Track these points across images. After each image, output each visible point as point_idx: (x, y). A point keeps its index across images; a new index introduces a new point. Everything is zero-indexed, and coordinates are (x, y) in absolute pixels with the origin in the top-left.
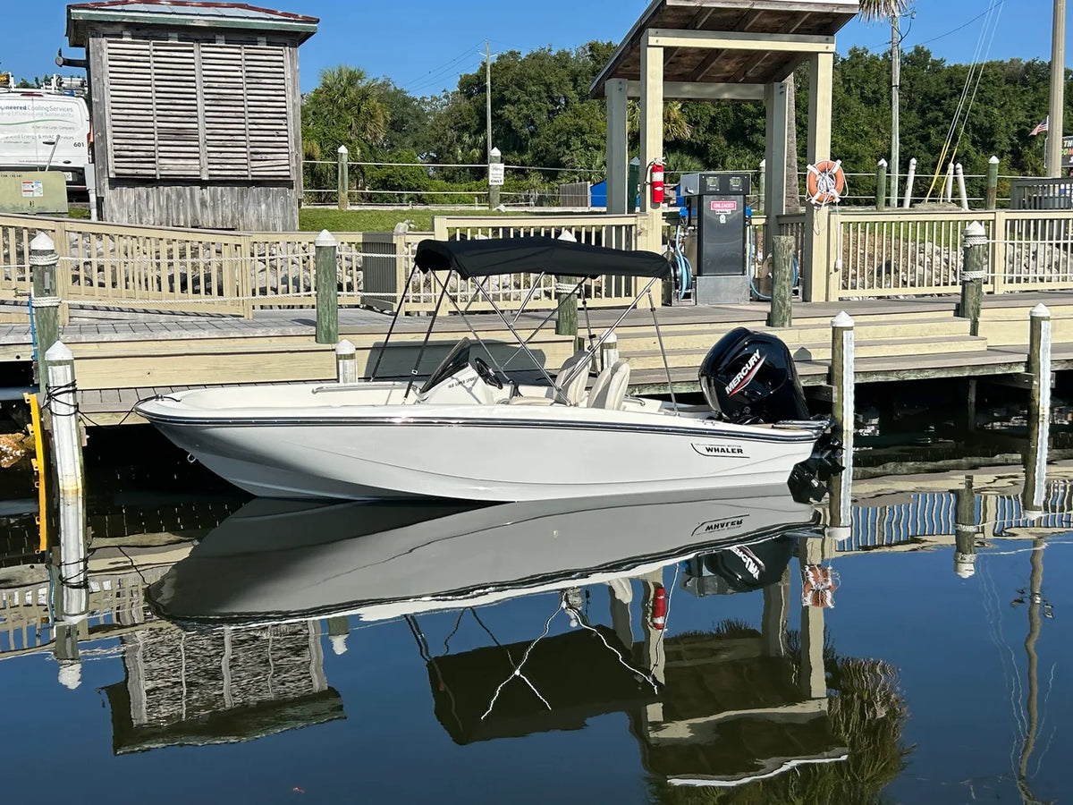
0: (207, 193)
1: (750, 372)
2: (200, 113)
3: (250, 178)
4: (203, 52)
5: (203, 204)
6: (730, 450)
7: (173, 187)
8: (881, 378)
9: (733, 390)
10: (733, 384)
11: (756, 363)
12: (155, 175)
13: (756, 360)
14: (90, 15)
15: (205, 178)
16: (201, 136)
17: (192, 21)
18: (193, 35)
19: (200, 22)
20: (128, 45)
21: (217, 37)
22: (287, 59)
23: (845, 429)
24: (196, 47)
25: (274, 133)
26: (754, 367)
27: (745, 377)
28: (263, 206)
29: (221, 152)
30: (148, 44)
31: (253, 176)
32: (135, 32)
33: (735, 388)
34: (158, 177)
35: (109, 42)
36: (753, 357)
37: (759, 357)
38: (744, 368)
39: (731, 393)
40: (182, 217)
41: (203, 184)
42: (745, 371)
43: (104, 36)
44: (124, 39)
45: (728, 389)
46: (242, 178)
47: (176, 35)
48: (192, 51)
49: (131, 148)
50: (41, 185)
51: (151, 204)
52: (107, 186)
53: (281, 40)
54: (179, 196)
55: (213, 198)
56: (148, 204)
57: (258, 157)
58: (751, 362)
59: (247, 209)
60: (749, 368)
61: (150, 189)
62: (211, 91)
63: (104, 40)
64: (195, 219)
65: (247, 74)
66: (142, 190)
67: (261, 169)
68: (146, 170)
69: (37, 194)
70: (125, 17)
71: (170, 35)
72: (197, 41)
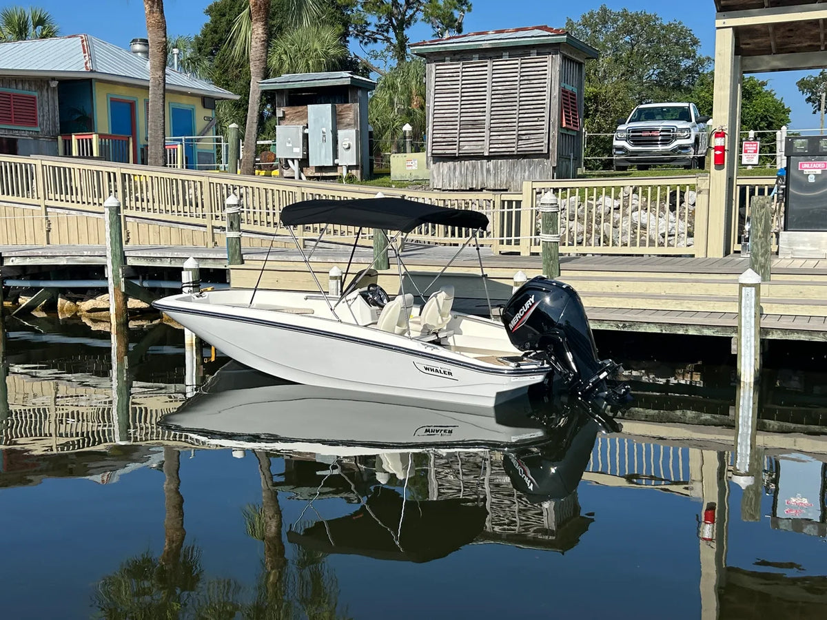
0: (492, 163)
1: (525, 313)
2: (488, 110)
3: (515, 153)
4: (494, 65)
5: (488, 171)
6: (442, 372)
7: (471, 161)
8: (803, 337)
9: (514, 327)
10: (513, 323)
11: (531, 307)
12: (455, 154)
13: (531, 304)
14: (421, 49)
15: (486, 154)
16: (487, 125)
17: (481, 45)
18: (488, 55)
19: (486, 45)
20: (449, 67)
21: (504, 54)
22: (549, 63)
23: (742, 379)
24: (489, 63)
25: (536, 119)
26: (529, 309)
27: (522, 317)
28: (527, 173)
29: (499, 135)
30: (459, 64)
31: (518, 151)
32: (453, 57)
33: (516, 325)
34: (457, 155)
35: (437, 65)
36: (529, 301)
37: (533, 302)
38: (521, 310)
39: (513, 329)
40: (474, 181)
41: (489, 158)
42: (522, 312)
43: (435, 62)
44: (446, 63)
45: (511, 326)
46: (511, 153)
47: (477, 56)
48: (486, 66)
49: (444, 136)
50: (416, 162)
51: (457, 173)
52: (432, 162)
53: (548, 50)
54: (474, 167)
55: (495, 167)
56: (454, 173)
57: (524, 137)
58: (527, 305)
59: (516, 175)
60: (525, 311)
61: (456, 163)
62: (497, 92)
63: (433, 65)
64: (483, 183)
65: (521, 78)
66: (451, 163)
67: (524, 146)
68: (450, 151)
69: (414, 168)
70: (440, 48)
71: (474, 56)
72: (491, 58)
